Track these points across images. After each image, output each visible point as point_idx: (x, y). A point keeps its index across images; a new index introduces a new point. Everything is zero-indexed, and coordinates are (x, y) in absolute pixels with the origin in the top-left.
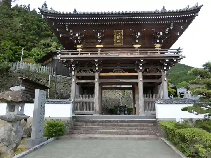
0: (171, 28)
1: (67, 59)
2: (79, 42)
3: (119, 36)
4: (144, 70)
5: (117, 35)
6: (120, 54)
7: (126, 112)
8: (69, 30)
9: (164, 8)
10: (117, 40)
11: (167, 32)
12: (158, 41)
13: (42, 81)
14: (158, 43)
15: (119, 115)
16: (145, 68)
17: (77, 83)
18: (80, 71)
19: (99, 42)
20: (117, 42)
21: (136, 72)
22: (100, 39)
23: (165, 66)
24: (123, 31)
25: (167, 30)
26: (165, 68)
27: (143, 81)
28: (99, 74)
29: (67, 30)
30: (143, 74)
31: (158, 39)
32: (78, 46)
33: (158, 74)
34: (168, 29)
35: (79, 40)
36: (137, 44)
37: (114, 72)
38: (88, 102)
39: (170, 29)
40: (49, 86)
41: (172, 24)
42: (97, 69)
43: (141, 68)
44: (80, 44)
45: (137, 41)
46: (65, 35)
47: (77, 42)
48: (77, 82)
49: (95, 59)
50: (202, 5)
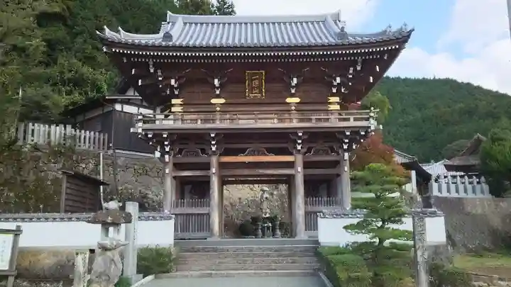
0: (359, 68)
1: (156, 132)
2: (176, 93)
3: (257, 83)
4: (305, 150)
5: (252, 80)
6: (259, 121)
7: (278, 232)
8: (156, 71)
10: (253, 88)
11: (351, 74)
12: (334, 91)
13: (84, 166)
14: (334, 95)
15: (262, 237)
16: (307, 146)
17: (175, 178)
18: (180, 152)
19: (218, 92)
20: (254, 92)
21: (291, 154)
22: (218, 88)
23: (346, 143)
24: (263, 72)
25: (351, 72)
26: (345, 147)
27: (304, 172)
28: (218, 160)
29: (152, 71)
30: (303, 158)
31: (334, 86)
32: (174, 101)
33: (332, 157)
34: (352, 69)
35: (176, 88)
36: (293, 96)
37: (246, 155)
38: (198, 214)
39: (355, 70)
40: (102, 178)
42: (214, 149)
43: (299, 147)
44: (177, 97)
45: (293, 91)
46: (148, 82)
47: (172, 92)
48: (174, 175)
49: (211, 132)
50: (413, 30)
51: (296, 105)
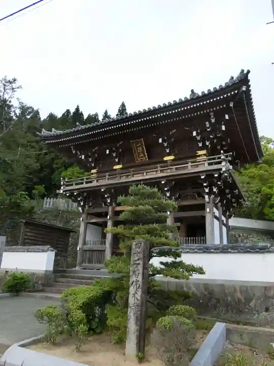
0: (213, 121)
2: (93, 165)
3: (140, 149)
5: (137, 147)
9: (192, 91)
10: (139, 154)
12: (200, 145)
14: (201, 149)
20: (140, 156)
23: (206, 187)
24: (142, 139)
25: (208, 126)
26: (207, 191)
27: (174, 214)
28: (114, 209)
29: (74, 152)
32: (92, 171)
34: (207, 123)
36: (169, 155)
38: (99, 251)
39: (211, 123)
41: (212, 114)
42: (109, 200)
43: (168, 195)
45: (168, 151)
51: (171, 161)
